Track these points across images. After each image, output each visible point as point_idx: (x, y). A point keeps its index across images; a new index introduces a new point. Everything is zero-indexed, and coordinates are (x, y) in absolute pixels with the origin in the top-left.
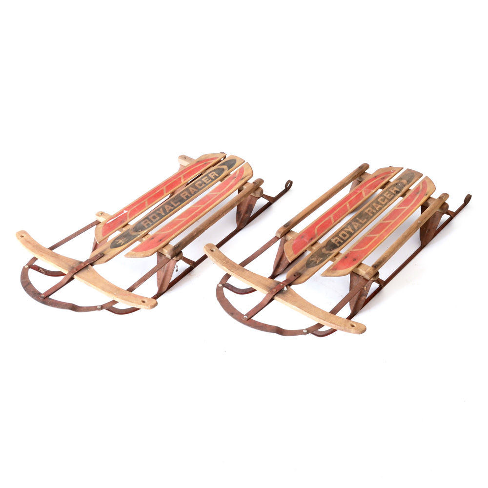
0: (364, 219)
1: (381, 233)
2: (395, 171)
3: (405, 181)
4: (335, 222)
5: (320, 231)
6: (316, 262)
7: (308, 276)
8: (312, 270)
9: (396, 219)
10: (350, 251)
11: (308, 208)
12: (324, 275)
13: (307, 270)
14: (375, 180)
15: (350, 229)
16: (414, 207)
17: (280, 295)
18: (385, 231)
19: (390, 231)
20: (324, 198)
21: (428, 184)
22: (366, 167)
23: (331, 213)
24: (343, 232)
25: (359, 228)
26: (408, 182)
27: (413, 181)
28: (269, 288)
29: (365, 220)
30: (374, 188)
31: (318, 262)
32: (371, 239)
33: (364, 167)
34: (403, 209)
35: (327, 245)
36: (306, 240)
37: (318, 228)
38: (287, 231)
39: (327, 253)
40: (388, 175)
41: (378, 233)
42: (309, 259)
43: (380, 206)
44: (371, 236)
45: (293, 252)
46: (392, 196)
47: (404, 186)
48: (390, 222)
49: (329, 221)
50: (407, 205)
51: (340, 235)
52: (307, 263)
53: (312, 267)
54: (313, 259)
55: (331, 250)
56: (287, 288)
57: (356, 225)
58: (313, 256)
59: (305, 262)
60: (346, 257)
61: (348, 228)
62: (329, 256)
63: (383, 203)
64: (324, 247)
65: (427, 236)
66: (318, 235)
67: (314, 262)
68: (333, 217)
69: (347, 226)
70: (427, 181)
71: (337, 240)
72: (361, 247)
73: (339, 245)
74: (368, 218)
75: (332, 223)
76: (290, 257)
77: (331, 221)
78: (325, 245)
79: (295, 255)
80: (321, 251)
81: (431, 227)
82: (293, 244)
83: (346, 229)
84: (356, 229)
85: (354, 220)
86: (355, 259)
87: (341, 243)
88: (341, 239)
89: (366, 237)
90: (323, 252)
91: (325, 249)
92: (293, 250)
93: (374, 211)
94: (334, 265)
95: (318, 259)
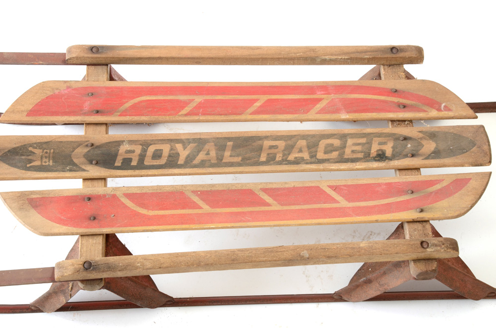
0: (238, 156)
1: (218, 210)
2: (450, 110)
3: (429, 146)
4: (186, 115)
5: (136, 109)
6: (30, 161)
9: (285, 208)
10: (114, 196)
11: (182, 48)
12: (8, 198)
14: (382, 98)
15: (183, 154)
16: (358, 215)
18: (232, 213)
19: (240, 221)
20: (238, 53)
21: (463, 191)
22: (417, 56)
23: (201, 94)
24: (166, 149)
25: (202, 164)
26: (436, 154)
27: (447, 161)
29: (239, 159)
30: (355, 112)
31: (37, 163)
33: (401, 55)
34: (334, 201)
35: (99, 147)
36: (87, 105)
37: (142, 102)
38: (103, 62)
39: (75, 161)
40: (425, 108)
41: (214, 204)
42: (31, 145)
43: (306, 156)
44: (196, 199)
45: (30, 107)
46: (360, 155)
47: (413, 156)
48: (268, 205)
49: (183, 104)
50: (349, 200)
51: (151, 150)
52: (15, 149)
53: (9, 164)
54: (38, 152)
55: (91, 163)
57: (208, 154)
58: (44, 146)
59: (15, 146)
60: (89, 199)
61: (185, 148)
62: (71, 170)
63: (320, 155)
64: (92, 145)
65: (357, 286)
66: (120, 115)
67: (30, 157)
68: (200, 103)
69: (190, 143)
70: (473, 184)
71: (133, 152)
72: (143, 205)
73: (120, 165)
74: (249, 159)
75: (180, 113)
76: (13, 112)
77: (183, 108)
78: (97, 143)
79: (27, 116)
80: (74, 149)
81: (377, 278)
82: (57, 92)
83: (179, 147)
84: (196, 161)
85: (221, 142)
86: (95, 218)
87: (126, 165)
88: (142, 157)
89: (182, 193)
90: (73, 153)
91: (86, 150)
92: (37, 105)
93: (279, 157)
94: (47, 196)
95: (44, 160)
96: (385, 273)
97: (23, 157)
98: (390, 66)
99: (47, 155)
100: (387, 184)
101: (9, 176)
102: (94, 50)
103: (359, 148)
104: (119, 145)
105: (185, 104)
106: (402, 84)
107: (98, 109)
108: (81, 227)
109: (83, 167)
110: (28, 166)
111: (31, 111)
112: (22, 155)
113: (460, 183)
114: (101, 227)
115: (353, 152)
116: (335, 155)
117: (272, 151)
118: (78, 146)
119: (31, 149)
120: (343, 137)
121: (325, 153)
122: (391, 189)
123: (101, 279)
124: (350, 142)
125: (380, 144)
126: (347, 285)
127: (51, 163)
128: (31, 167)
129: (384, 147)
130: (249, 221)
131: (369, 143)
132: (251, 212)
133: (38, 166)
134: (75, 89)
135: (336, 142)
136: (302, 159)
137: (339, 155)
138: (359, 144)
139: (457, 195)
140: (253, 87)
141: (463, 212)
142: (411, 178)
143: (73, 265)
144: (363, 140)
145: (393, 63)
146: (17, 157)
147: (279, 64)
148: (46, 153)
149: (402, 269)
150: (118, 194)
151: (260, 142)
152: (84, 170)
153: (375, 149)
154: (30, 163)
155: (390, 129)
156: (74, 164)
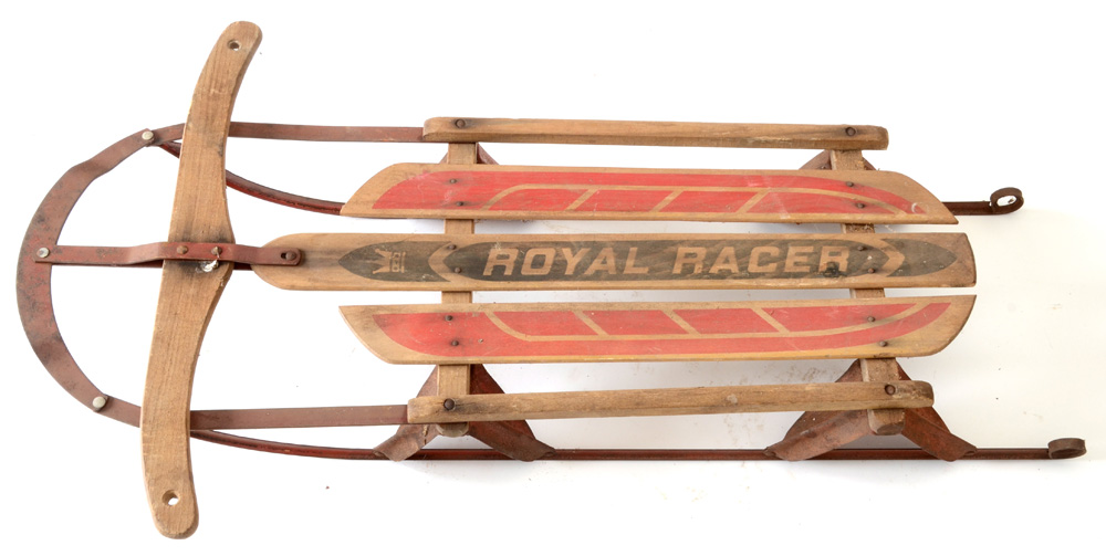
0: (644, 266)
1: (618, 337)
2: (922, 212)
3: (896, 259)
4: (577, 210)
5: (511, 202)
6: (377, 267)
7: (309, 284)
8: (343, 275)
9: (706, 336)
10: (482, 315)
11: (572, 123)
12: (349, 313)
13: (332, 265)
14: (835, 193)
15: (572, 262)
16: (802, 348)
17: (177, 270)
19: (647, 353)
20: (645, 131)
21: (939, 320)
22: (879, 139)
23: (597, 183)
24: (550, 255)
25: (597, 276)
26: (905, 270)
27: (918, 279)
28: (188, 232)
29: (645, 270)
30: (800, 211)
31: (385, 269)
32: (578, 328)
33: (859, 137)
34: (772, 329)
35: (463, 250)
36: (450, 194)
38: (470, 139)
39: (433, 267)
40: (890, 208)
41: (611, 329)
42: (378, 246)
43: (734, 268)
44: (588, 322)
45: (378, 197)
46: (806, 269)
47: (875, 271)
48: (684, 332)
49: (569, 197)
50: (790, 328)
51: (531, 255)
52: (358, 250)
53: (351, 270)
54: (386, 254)
55: (453, 271)
56: (216, 268)
57: (604, 262)
58: (395, 247)
59: (358, 247)
60: (451, 318)
61: (574, 254)
62: (427, 280)
63: (753, 268)
64: (455, 247)
65: (797, 441)
66: (491, 209)
67: (376, 262)
68: (595, 195)
69: (581, 247)
70: (952, 310)
71: (507, 257)
72: (519, 329)
73: (490, 274)
74: (659, 270)
75: (568, 208)
76: (357, 202)
77: (572, 201)
78: (461, 245)
79: (375, 207)
80: (432, 252)
81: (823, 431)
82: (411, 177)
83: (567, 252)
84: (589, 272)
85: (622, 247)
86: (457, 344)
87: (498, 274)
88: (518, 265)
89: (570, 313)
90: (431, 258)
91: (447, 254)
92: (386, 194)
93: (698, 269)
94: (397, 312)
95: (394, 265)
96: (834, 425)
97: (368, 262)
98: (844, 151)
99: (398, 259)
100: (840, 308)
101: (349, 285)
102: (459, 124)
103: (803, 259)
104: (489, 248)
105: (575, 195)
106: (859, 177)
107: (463, 200)
108: (440, 354)
109: (443, 276)
110: (374, 272)
111: (378, 201)
112: (367, 259)
113: (936, 308)
114: (465, 355)
115: (796, 264)
116: (772, 267)
117: (690, 260)
118: (437, 249)
119: (377, 251)
120: (784, 244)
121: (760, 264)
122: (847, 314)
123: (466, 423)
124: (792, 251)
125: (832, 254)
126: (781, 439)
127: (403, 270)
128: (377, 274)
129: (836, 259)
130: (658, 353)
131: (818, 254)
132: (662, 341)
133: (385, 273)
134: (434, 174)
135: (774, 251)
136: (729, 272)
137: (778, 268)
138: (804, 254)
139: (931, 325)
140: (664, 175)
141: (939, 347)
142: (871, 300)
143: (430, 403)
144: (810, 249)
145: (848, 147)
146: (361, 261)
147: (698, 145)
148: (397, 256)
149: (857, 420)
150: (488, 312)
151: (673, 248)
152: (444, 280)
153: (825, 261)
154: (377, 269)
155: (844, 235)
156: (432, 272)
